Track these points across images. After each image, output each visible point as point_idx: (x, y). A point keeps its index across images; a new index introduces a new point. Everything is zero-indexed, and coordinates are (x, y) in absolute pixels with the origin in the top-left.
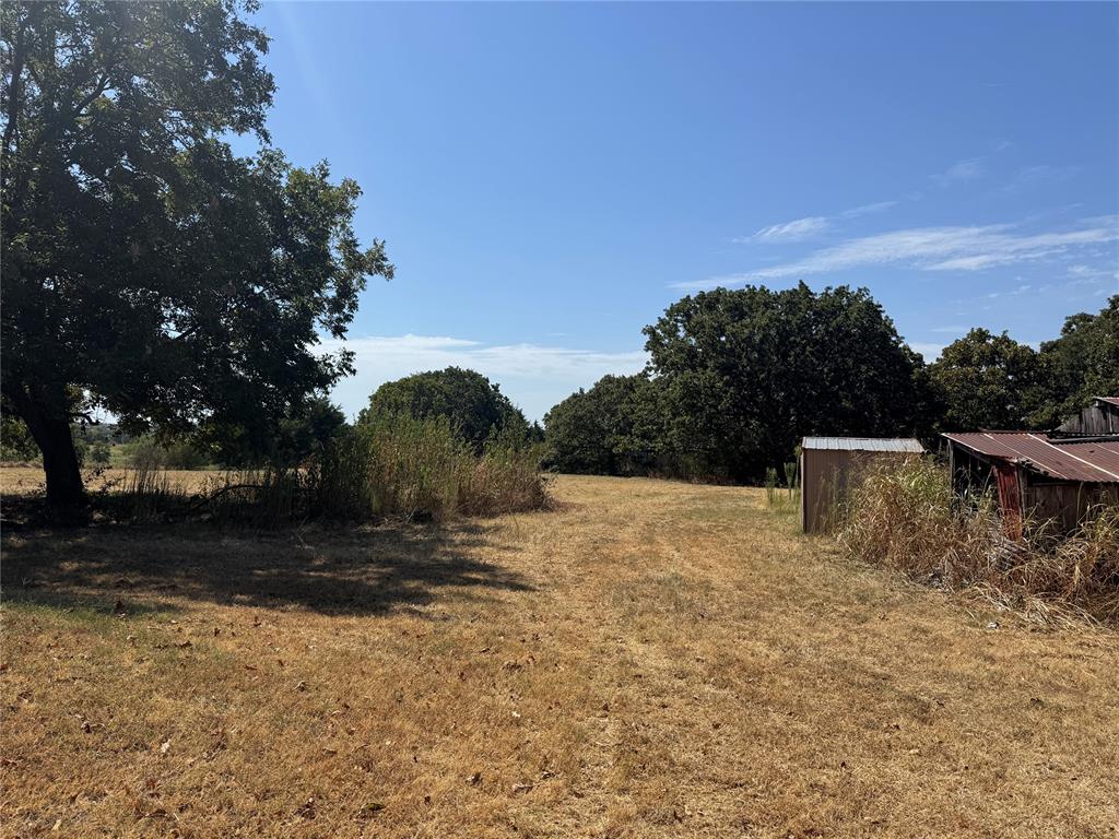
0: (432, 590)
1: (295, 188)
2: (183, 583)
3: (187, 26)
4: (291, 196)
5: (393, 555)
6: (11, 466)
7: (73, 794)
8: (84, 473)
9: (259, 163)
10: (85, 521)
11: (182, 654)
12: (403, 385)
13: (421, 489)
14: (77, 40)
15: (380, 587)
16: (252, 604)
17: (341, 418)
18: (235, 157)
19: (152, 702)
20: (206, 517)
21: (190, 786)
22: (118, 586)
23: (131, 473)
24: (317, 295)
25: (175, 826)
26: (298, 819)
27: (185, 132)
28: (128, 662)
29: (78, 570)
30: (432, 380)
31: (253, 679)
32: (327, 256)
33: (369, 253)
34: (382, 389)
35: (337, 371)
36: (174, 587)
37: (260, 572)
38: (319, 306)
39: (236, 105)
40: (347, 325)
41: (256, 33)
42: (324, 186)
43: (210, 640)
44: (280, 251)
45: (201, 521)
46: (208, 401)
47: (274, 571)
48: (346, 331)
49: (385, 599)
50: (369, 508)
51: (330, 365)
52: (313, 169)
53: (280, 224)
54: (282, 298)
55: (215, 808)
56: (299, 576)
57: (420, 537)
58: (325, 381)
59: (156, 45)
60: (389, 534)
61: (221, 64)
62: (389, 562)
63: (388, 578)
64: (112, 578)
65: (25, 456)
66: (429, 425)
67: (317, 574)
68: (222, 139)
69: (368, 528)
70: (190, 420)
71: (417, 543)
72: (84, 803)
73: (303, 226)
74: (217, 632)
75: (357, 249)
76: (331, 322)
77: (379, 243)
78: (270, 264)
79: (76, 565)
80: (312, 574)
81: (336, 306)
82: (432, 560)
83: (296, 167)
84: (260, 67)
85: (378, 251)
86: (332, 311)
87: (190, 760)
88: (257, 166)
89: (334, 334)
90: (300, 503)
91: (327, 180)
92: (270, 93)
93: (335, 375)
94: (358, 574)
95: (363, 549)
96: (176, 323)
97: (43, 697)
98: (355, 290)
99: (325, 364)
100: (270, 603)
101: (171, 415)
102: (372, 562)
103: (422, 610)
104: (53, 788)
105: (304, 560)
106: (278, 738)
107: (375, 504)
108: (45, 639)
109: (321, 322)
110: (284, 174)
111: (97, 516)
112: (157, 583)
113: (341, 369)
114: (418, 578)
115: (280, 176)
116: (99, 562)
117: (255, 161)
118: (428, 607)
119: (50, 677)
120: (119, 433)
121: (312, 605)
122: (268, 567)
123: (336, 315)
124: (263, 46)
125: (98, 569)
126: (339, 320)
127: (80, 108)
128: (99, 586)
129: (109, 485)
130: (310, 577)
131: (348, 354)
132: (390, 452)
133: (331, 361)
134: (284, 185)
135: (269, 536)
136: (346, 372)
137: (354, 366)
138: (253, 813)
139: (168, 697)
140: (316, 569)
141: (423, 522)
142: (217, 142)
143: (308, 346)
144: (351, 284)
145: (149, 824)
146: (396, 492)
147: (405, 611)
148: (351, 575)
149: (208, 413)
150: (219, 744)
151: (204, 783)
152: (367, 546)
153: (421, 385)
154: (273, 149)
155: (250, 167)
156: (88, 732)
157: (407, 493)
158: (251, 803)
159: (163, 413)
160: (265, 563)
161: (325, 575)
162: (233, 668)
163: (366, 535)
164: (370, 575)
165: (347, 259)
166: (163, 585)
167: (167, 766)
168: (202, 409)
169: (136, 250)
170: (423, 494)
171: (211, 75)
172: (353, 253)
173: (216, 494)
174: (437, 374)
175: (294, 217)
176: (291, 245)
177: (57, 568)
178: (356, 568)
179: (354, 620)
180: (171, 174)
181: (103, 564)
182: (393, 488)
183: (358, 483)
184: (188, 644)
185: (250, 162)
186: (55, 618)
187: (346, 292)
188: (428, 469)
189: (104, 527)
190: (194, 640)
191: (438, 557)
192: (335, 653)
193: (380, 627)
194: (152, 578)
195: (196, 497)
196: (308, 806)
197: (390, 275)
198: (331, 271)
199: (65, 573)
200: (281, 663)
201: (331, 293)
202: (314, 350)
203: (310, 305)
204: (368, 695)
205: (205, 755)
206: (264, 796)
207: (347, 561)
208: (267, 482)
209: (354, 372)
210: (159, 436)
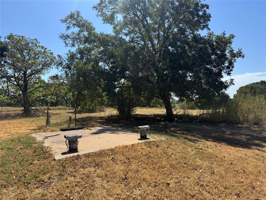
0: (264, 144)
1: (217, 40)
2: (196, 135)
3: (191, 9)
4: (216, 42)
5: (249, 133)
6: (159, 109)
7: (184, 176)
8: (173, 110)
9: (208, 36)
10: (174, 120)
11: (201, 151)
12: (247, 87)
13: (255, 116)
14: (169, 20)
15: (247, 141)
16: (213, 141)
17: (228, 97)
18: (202, 36)
19: (196, 160)
20: (198, 120)
21: (208, 181)
22: (182, 134)
23: (182, 110)
24: (223, 66)
25: (206, 189)
26: (236, 197)
27: (191, 33)
28: (190, 151)
29: (174, 130)
30: (256, 85)
31: (218, 159)
32: (226, 55)
33: (237, 52)
34: (240, 88)
35: (229, 84)
36: (194, 136)
37: (213, 134)
38: (224, 68)
39: (202, 24)
40: (231, 72)
41: (206, 5)
42: (224, 38)
43: (207, 149)
44: (213, 56)
45: (197, 121)
46: (197, 94)
47: (217, 134)
48: (231, 74)
49: (249, 145)
50: (240, 120)
51: (227, 83)
52: (221, 34)
53: (213, 50)
54: (214, 68)
55: (214, 188)
56: (223, 136)
57: (256, 129)
58: (226, 87)
59: (184, 16)
60: (246, 127)
61: (198, 15)
62: (248, 135)
63: (249, 139)
64: (181, 132)
65: (161, 106)
66: (257, 97)
67: (228, 136)
68: (198, 33)
69: (240, 126)
70: (193, 98)
71: (256, 130)
72: (186, 179)
73: (219, 49)
74: (207, 147)
75: (234, 52)
76: (227, 72)
77: (240, 49)
78: (211, 60)
79: (174, 129)
80: (227, 136)
81: (228, 67)
82: (262, 136)
83: (216, 35)
84: (207, 13)
85: (240, 51)
86: (227, 69)
87: (207, 175)
88: (207, 37)
89: (228, 75)
90: (221, 118)
91: (225, 36)
92: (210, 18)
93: (229, 85)
94: (240, 137)
95: (240, 131)
96: (190, 77)
97: (175, 155)
98: (234, 63)
99: (226, 83)
100: (217, 142)
101: (189, 97)
102: (243, 134)
103: (262, 149)
104: (180, 174)
105: (224, 132)
106: (227, 175)
107: (241, 119)
108: (174, 143)
109: (224, 72)
110: (214, 37)
111: (176, 119)
112: (191, 134)
113: (230, 84)
114: (259, 140)
115: (213, 38)
116: (178, 128)
117: (207, 36)
118: (263, 149)
119: (176, 151)
120: (179, 102)
121: (228, 144)
122: (215, 133)
123: (228, 70)
124: (208, 8)
125: (178, 130)
126: (229, 71)
127: (170, 35)
128: (179, 133)
129: (178, 113)
130: (226, 136)
131: (232, 80)
132: (245, 105)
133: (227, 82)
134: (214, 40)
135: (214, 126)
136: (232, 84)
137: (234, 82)
138: (224, 192)
139: (199, 160)
140: (228, 135)
141: (257, 125)
142: (197, 34)
143: (221, 79)
144: (232, 61)
145: (200, 187)
146: (247, 116)
147: (256, 149)
148: (237, 137)
149: (197, 96)
150: (213, 173)
151: (211, 181)
152: (241, 130)
153: (252, 87)
154: (211, 32)
155: (205, 38)
156: (185, 164)
157: (251, 116)
158: (223, 189)
159: (187, 97)
160: (214, 132)
161: (230, 136)
162: (213, 156)
163: (239, 127)
164: (243, 138)
165: (231, 55)
166: (192, 135)
167: (202, 175)
168: (196, 96)
169: (182, 62)
170: (256, 117)
171: (196, 19)
172: (232, 53)
173: (200, 115)
174: (257, 83)
175: (217, 47)
176: (216, 54)
177: (170, 129)
178: (238, 136)
179: (241, 149)
180: (188, 43)
181: (179, 129)
182: (246, 115)
183: (236, 114)
184: (202, 149)
185: (205, 36)
186: (174, 139)
187: (231, 64)
188: (257, 110)
189: (177, 121)
190: (203, 148)
191: (264, 135)
192: (238, 157)
193: (249, 152)
194: (189, 133)
195: (195, 116)
196: (238, 194)
197: (243, 57)
198: (226, 59)
199: (172, 130)
200: (224, 157)
201: (227, 64)
202: (223, 80)
203: (222, 68)
204: (250, 169)
205: (210, 175)
206: (226, 188)
207: (236, 133)
208: (212, 113)
209: (234, 84)
210: (187, 102)
